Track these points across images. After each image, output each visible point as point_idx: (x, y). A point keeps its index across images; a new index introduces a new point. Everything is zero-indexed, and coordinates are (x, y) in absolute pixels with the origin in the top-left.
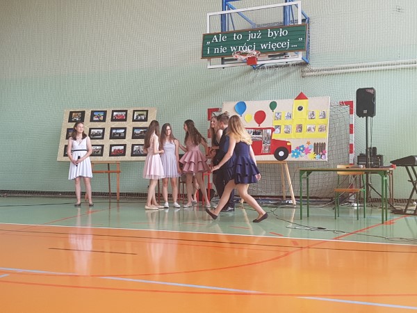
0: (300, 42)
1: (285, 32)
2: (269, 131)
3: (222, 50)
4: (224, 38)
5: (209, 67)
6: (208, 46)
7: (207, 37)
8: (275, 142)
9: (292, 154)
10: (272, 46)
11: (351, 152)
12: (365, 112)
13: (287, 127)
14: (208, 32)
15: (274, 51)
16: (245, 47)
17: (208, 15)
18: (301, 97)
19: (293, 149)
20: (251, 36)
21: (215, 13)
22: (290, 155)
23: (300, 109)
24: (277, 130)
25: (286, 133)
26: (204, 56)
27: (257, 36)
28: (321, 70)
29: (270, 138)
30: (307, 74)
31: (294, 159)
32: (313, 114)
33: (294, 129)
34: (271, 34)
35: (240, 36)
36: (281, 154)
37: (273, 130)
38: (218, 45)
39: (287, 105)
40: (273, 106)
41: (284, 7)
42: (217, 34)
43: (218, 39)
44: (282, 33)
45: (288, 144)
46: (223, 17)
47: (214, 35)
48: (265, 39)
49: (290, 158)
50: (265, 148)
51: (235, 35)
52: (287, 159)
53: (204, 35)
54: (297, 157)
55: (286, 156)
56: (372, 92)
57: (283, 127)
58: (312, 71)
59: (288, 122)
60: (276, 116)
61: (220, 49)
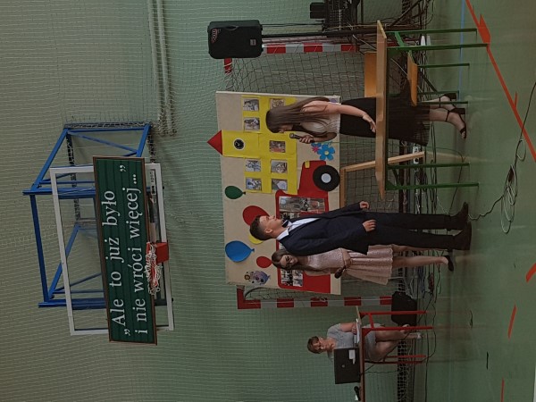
0: (128, 169)
1: (109, 195)
2: (283, 200)
3: (141, 306)
4: (119, 304)
5: (171, 328)
6: (132, 332)
7: (116, 334)
8: (303, 189)
9: (326, 160)
10: (135, 216)
11: (320, 49)
12: (253, 42)
13: (274, 169)
14: (107, 331)
15: (144, 214)
16: (136, 267)
17: (73, 333)
18: (217, 143)
19: (317, 157)
20: (115, 256)
21: (71, 321)
22: (328, 163)
23: (239, 144)
24: (280, 185)
25: (285, 170)
26: (151, 339)
27: (114, 245)
28: (162, 103)
29: (295, 199)
30: (169, 127)
31: (336, 156)
32: (249, 122)
33: (278, 156)
34: (110, 221)
35: (115, 276)
36: (326, 178)
37: (280, 193)
38: (130, 315)
39: (232, 168)
40: (233, 193)
41: (60, 198)
42: (111, 316)
43: (119, 314)
44: (110, 201)
45: (307, 166)
46: (78, 305)
47: (110, 322)
48: (121, 231)
49: (334, 163)
50: (315, 207)
51: (113, 284)
52: (337, 168)
53: (112, 338)
54: (331, 151)
55: (331, 170)
56: (216, 32)
57: (275, 176)
58: (164, 119)
59: (265, 166)
60: (254, 188)
61: (139, 311)
